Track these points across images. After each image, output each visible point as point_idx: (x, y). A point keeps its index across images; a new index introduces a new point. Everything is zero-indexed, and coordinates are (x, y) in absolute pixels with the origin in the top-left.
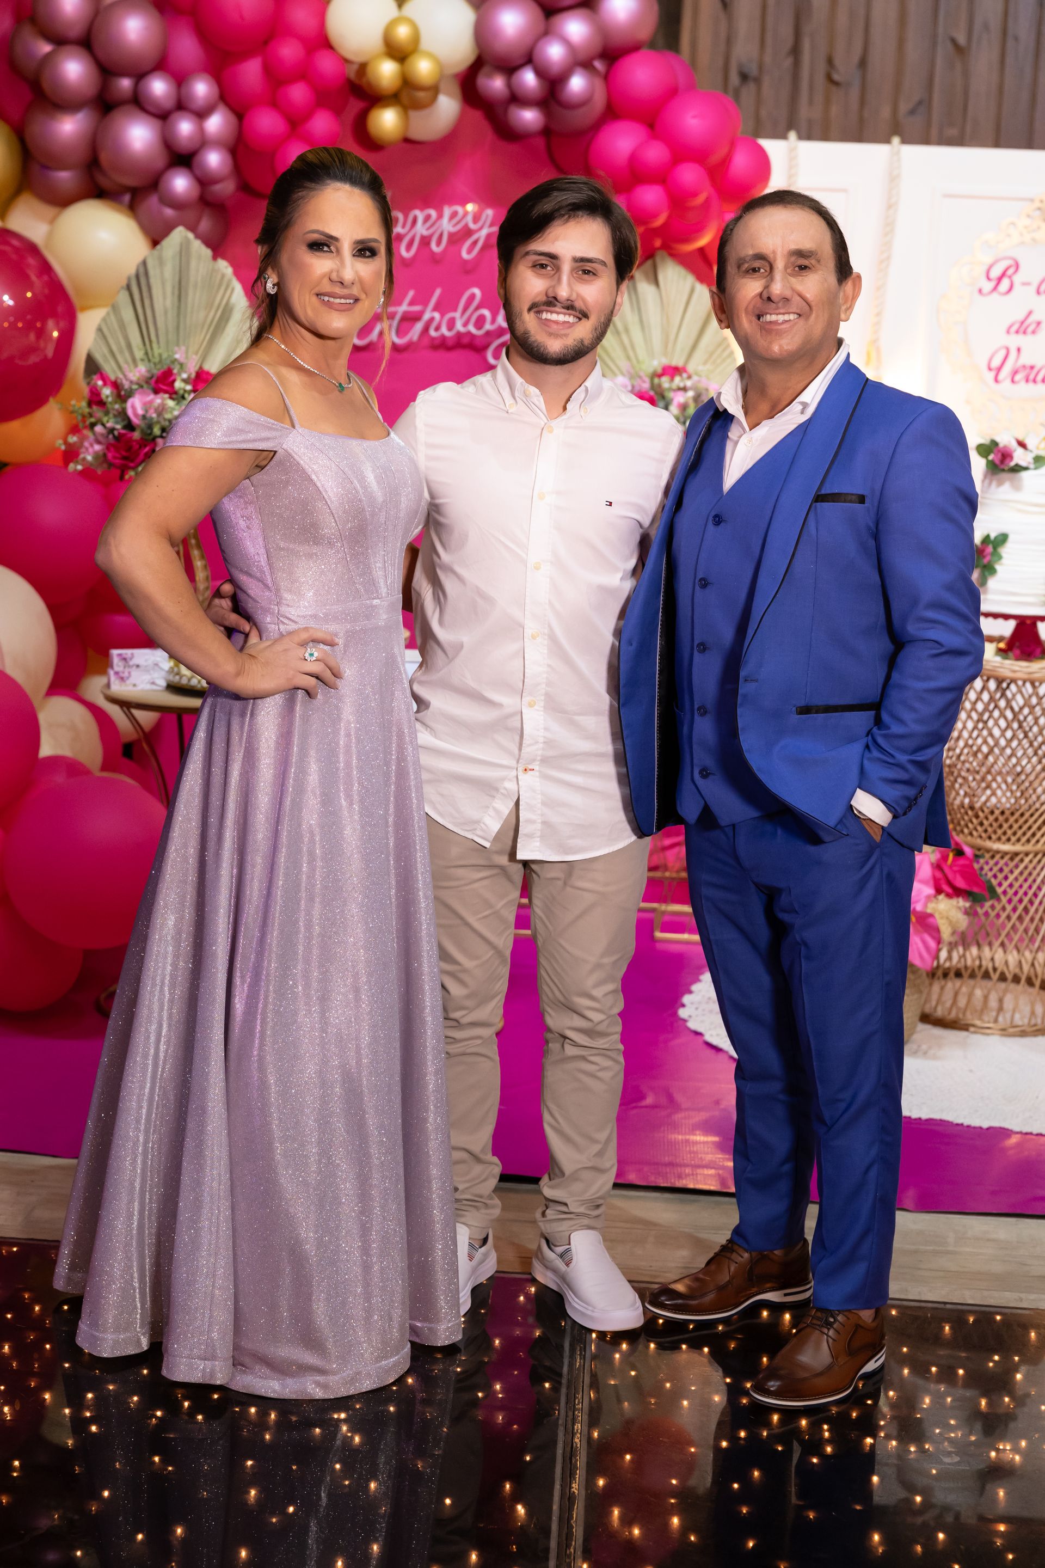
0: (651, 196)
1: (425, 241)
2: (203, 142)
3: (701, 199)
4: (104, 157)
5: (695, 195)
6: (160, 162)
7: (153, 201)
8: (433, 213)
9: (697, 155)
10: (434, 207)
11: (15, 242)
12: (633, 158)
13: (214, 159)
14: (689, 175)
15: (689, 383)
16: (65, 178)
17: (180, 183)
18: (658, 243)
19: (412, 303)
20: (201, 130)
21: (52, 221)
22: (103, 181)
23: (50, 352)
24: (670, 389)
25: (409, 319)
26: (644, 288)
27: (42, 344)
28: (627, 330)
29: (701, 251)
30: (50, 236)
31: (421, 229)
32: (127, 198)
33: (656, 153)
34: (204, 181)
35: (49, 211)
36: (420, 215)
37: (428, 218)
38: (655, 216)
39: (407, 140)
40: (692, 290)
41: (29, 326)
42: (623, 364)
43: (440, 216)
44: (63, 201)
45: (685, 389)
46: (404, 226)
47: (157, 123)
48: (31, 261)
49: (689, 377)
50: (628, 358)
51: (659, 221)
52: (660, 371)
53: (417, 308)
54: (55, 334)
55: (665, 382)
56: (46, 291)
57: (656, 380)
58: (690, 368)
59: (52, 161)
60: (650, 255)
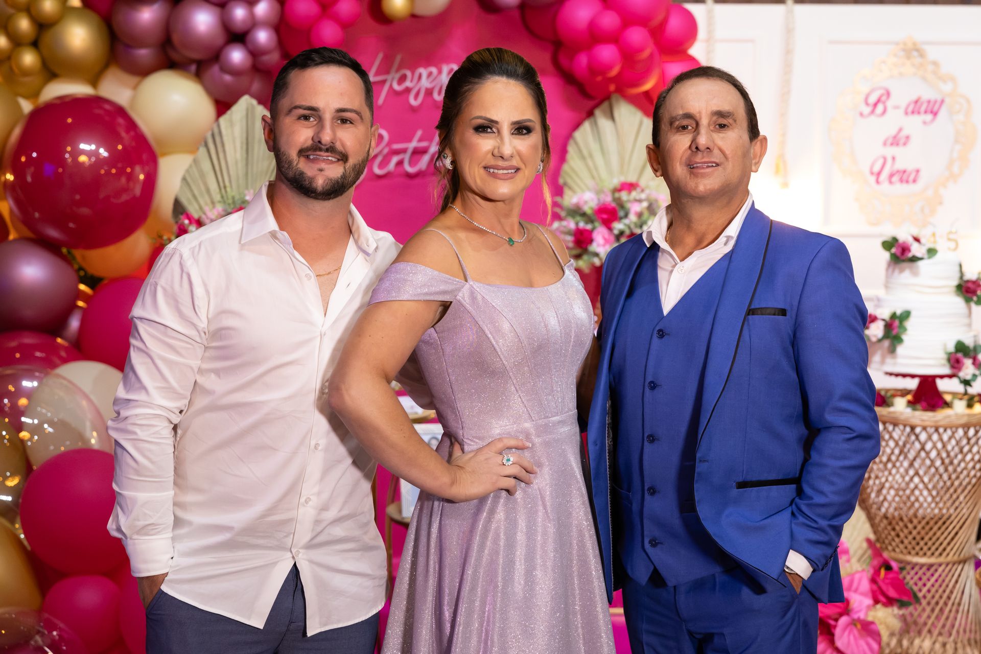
0: (607, 53)
1: (429, 92)
2: (254, 24)
3: (646, 54)
4: (175, 38)
5: (641, 50)
6: (220, 40)
7: (216, 69)
8: (434, 70)
9: (642, 20)
10: (436, 66)
11: (107, 107)
12: (593, 25)
13: (263, 36)
14: (637, 36)
15: (643, 196)
16: (144, 54)
17: (237, 56)
18: (612, 87)
19: (420, 140)
20: (252, 15)
21: (135, 87)
22: (175, 56)
23: (138, 191)
24: (629, 201)
25: (418, 152)
26: (603, 122)
27: (131, 184)
28: (591, 156)
29: (647, 94)
30: (133, 100)
31: (425, 83)
32: (193, 68)
33: (610, 20)
34: (255, 53)
35: (133, 80)
36: (423, 72)
37: (430, 74)
38: (610, 67)
39: (413, 16)
40: (641, 123)
41: (121, 172)
42: (590, 182)
43: (440, 72)
44: (143, 72)
45: (640, 201)
46: (412, 81)
47: (217, 10)
48: (121, 121)
49: (643, 191)
50: (593, 177)
51: (614, 72)
52: (618, 187)
53: (424, 144)
54: (142, 177)
55: (624, 195)
56: (133, 144)
57: (617, 195)
58: (642, 183)
59: (135, 41)
60: (607, 97)
